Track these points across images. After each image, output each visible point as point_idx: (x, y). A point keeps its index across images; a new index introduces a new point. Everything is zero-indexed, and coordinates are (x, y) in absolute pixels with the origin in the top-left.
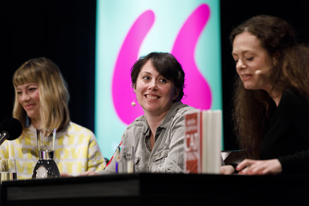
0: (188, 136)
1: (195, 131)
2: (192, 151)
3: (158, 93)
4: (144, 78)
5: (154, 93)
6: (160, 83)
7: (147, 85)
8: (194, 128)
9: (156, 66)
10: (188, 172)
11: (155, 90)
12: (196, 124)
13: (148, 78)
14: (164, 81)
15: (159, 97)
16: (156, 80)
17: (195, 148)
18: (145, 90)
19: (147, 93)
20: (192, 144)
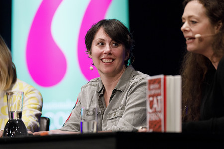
0: (151, 99)
1: (159, 95)
2: (155, 112)
3: (112, 56)
4: (98, 44)
5: (109, 56)
6: (113, 47)
7: (101, 51)
8: (157, 92)
9: (108, 32)
10: (151, 130)
11: (109, 53)
12: (160, 88)
13: (102, 43)
14: (116, 45)
15: (113, 60)
16: (110, 44)
17: (158, 109)
18: (100, 54)
19: (103, 57)
20: (155, 106)
